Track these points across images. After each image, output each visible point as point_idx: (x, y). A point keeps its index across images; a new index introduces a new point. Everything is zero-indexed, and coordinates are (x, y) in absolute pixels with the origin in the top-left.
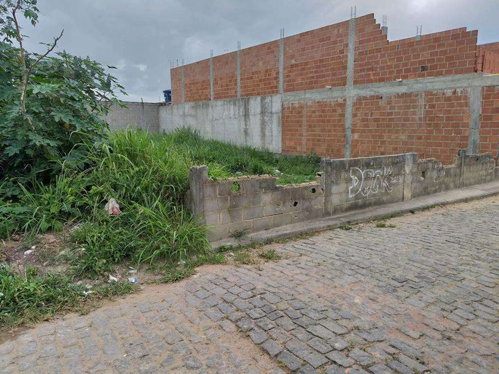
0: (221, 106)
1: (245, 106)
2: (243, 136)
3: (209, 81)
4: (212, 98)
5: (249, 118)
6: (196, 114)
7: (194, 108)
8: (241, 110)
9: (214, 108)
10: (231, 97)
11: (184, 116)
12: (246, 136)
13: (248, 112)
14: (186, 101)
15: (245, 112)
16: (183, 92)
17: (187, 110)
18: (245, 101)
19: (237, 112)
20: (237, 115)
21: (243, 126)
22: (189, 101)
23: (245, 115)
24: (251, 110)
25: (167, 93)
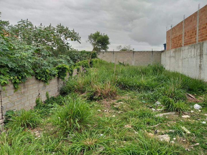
0: (187, 50)
1: (201, 48)
2: (198, 69)
3: (182, 35)
4: (183, 45)
5: (203, 57)
6: (175, 56)
7: (175, 52)
8: (198, 51)
9: (184, 51)
10: (193, 43)
11: (170, 57)
12: (200, 70)
13: (202, 52)
14: (171, 48)
15: (201, 52)
16: (170, 44)
17: (171, 53)
18: (201, 45)
19: (196, 53)
20: (196, 55)
21: (199, 63)
22: (173, 48)
23: (200, 55)
24: (204, 51)
25: (165, 45)
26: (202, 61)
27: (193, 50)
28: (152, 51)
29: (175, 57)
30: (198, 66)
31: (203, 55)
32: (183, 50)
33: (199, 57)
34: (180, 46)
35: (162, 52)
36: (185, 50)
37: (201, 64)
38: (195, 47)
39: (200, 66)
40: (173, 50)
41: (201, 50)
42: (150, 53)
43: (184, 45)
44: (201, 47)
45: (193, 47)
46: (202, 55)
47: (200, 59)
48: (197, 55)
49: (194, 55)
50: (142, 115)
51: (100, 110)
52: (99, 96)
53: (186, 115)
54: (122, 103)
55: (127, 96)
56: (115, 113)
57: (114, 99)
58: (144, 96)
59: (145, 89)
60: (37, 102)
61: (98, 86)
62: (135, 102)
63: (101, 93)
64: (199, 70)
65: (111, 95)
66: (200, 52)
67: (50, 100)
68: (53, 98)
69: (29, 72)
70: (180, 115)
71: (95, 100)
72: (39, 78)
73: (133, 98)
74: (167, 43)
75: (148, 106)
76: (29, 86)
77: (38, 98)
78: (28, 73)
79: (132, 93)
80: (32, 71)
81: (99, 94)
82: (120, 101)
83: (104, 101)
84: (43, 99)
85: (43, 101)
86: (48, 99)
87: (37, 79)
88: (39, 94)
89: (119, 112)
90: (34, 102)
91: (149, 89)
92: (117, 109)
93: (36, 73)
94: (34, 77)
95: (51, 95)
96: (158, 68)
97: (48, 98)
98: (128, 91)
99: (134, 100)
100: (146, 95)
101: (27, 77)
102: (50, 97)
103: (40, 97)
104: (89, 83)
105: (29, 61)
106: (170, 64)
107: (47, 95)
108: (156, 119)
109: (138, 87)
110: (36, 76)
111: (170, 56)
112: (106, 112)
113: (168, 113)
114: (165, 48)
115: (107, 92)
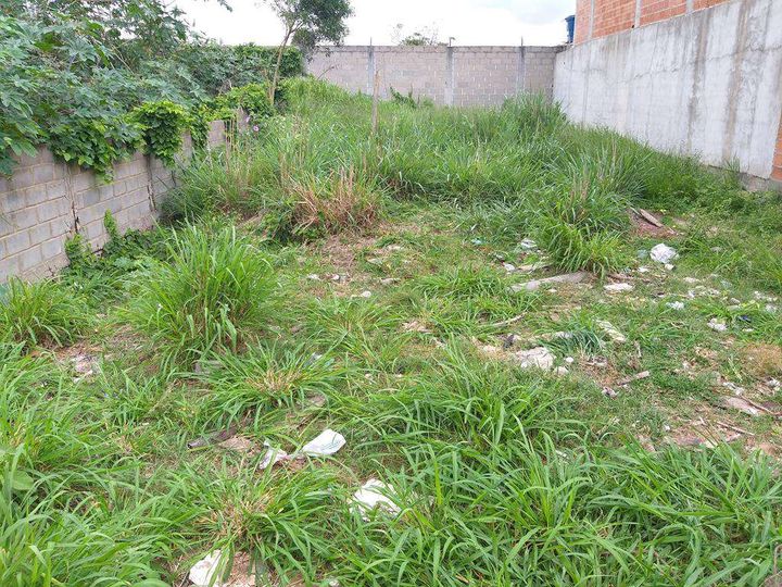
0: (651, 39)
1: (700, 36)
4: (637, 24)
5: (704, 68)
6: (606, 67)
7: (605, 49)
8: (690, 46)
9: (637, 48)
10: (674, 13)
11: (588, 71)
12: (690, 121)
13: (705, 52)
14: (594, 36)
15: (698, 51)
16: (592, 17)
17: (593, 56)
18: (701, 21)
19: (681, 53)
20: (680, 61)
21: (688, 93)
22: (599, 34)
23: (696, 62)
24: (711, 46)
25: (571, 20)
26: (700, 84)
27: (671, 44)
28: (522, 49)
29: (603, 71)
30: (685, 104)
31: (707, 63)
32: (635, 44)
33: (690, 70)
34: (625, 26)
35: (560, 49)
36: (642, 41)
37: (698, 95)
38: (678, 31)
39: (692, 108)
40: (601, 41)
41: (699, 40)
42: (512, 56)
43: (642, 21)
44: (700, 29)
45: (673, 29)
46: (704, 60)
47: (695, 77)
48: (684, 64)
49: (674, 63)
50: (468, 288)
51: (315, 277)
52: (313, 225)
53: (620, 280)
54: (397, 248)
55: (417, 222)
56: (370, 283)
57: (369, 236)
58: (481, 220)
59: (484, 196)
60: (72, 250)
61: (307, 188)
62: (444, 242)
63: (320, 213)
64: (687, 120)
65: (360, 221)
66: (695, 49)
67: (123, 245)
68: (136, 238)
69: (22, 131)
70: (598, 282)
71: (299, 239)
72: (68, 157)
73: (438, 231)
74: (580, 12)
75: (492, 258)
76: (31, 189)
77: (72, 236)
78: (19, 137)
79: (436, 210)
80: (34, 130)
81: (312, 219)
82: (393, 242)
83: (332, 245)
84: (96, 238)
85: (94, 248)
86: (115, 241)
87: (59, 159)
88: (77, 220)
89: (387, 281)
90: (60, 250)
91: (498, 195)
92: (381, 270)
93: (54, 137)
94: (47, 154)
95: (125, 223)
96: (539, 113)
97: (113, 233)
98: (422, 205)
99: (444, 236)
100: (485, 217)
101: (17, 151)
102: (122, 233)
103: (82, 234)
104: (272, 177)
105: (17, 84)
106: (585, 100)
107: (109, 225)
108: (514, 299)
109: (461, 187)
110: (53, 149)
111: (588, 66)
112: (339, 280)
113: (559, 278)
114: (571, 35)
115: (342, 209)
